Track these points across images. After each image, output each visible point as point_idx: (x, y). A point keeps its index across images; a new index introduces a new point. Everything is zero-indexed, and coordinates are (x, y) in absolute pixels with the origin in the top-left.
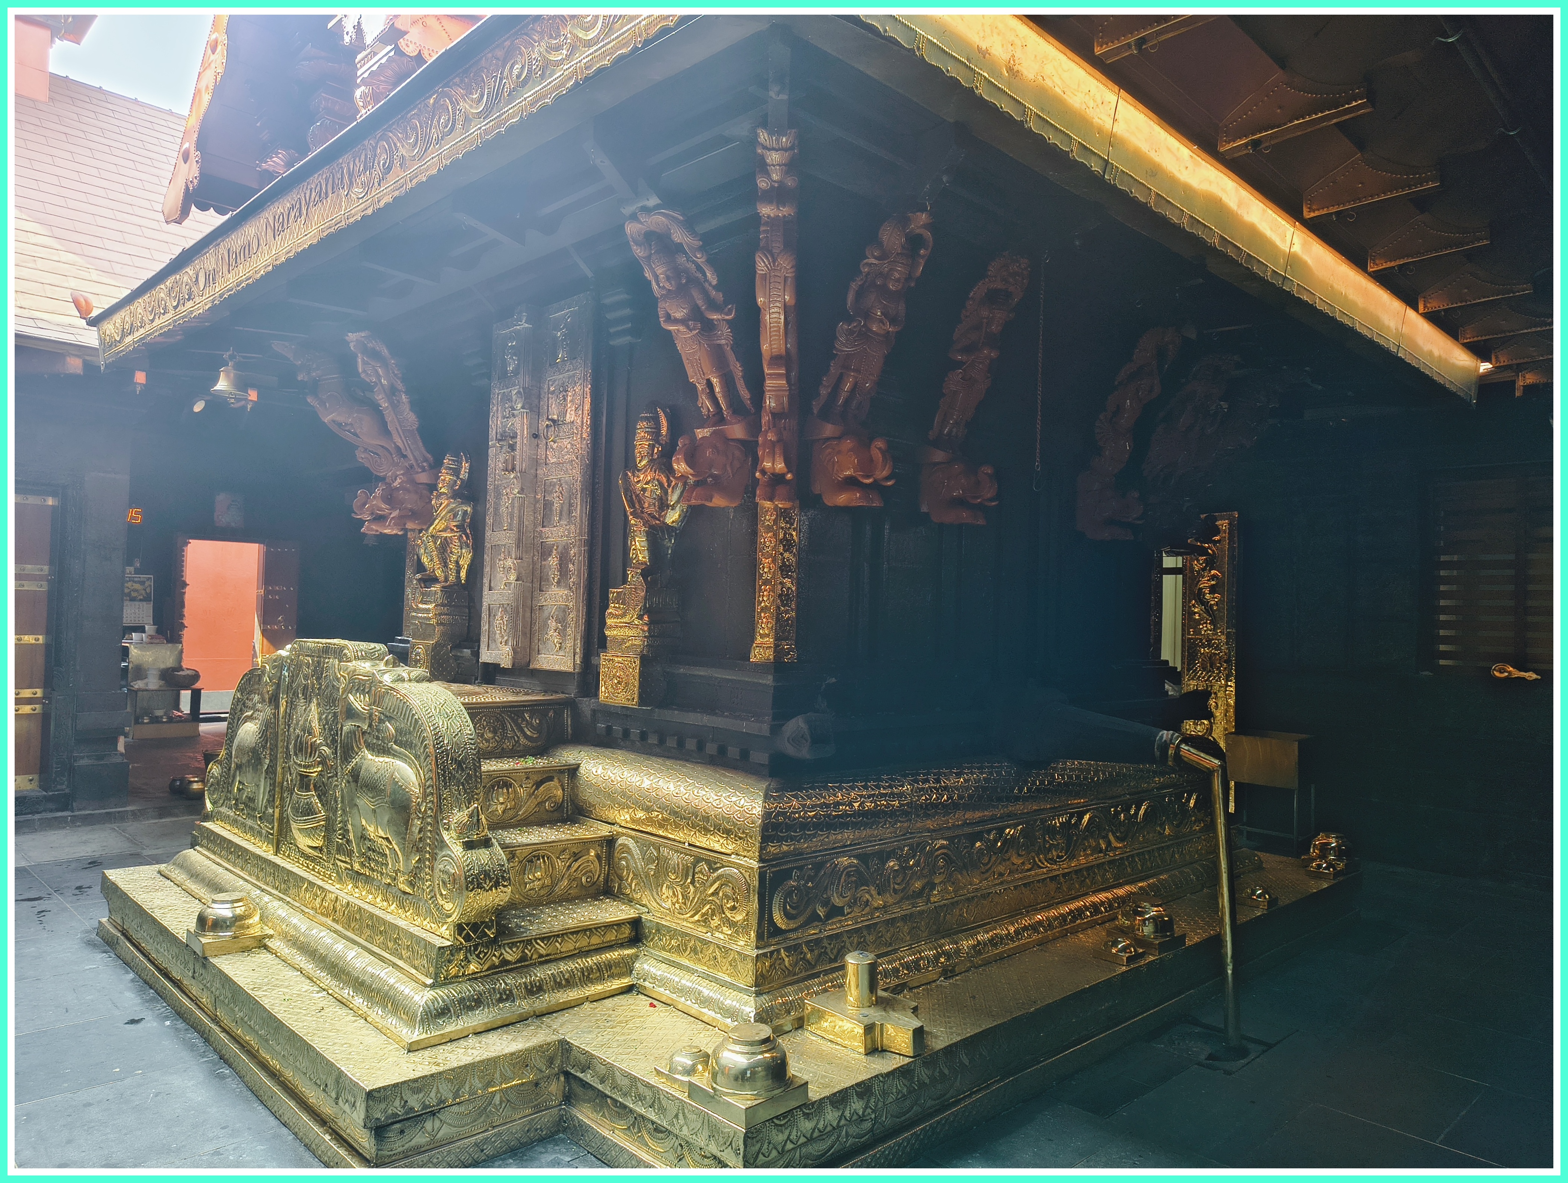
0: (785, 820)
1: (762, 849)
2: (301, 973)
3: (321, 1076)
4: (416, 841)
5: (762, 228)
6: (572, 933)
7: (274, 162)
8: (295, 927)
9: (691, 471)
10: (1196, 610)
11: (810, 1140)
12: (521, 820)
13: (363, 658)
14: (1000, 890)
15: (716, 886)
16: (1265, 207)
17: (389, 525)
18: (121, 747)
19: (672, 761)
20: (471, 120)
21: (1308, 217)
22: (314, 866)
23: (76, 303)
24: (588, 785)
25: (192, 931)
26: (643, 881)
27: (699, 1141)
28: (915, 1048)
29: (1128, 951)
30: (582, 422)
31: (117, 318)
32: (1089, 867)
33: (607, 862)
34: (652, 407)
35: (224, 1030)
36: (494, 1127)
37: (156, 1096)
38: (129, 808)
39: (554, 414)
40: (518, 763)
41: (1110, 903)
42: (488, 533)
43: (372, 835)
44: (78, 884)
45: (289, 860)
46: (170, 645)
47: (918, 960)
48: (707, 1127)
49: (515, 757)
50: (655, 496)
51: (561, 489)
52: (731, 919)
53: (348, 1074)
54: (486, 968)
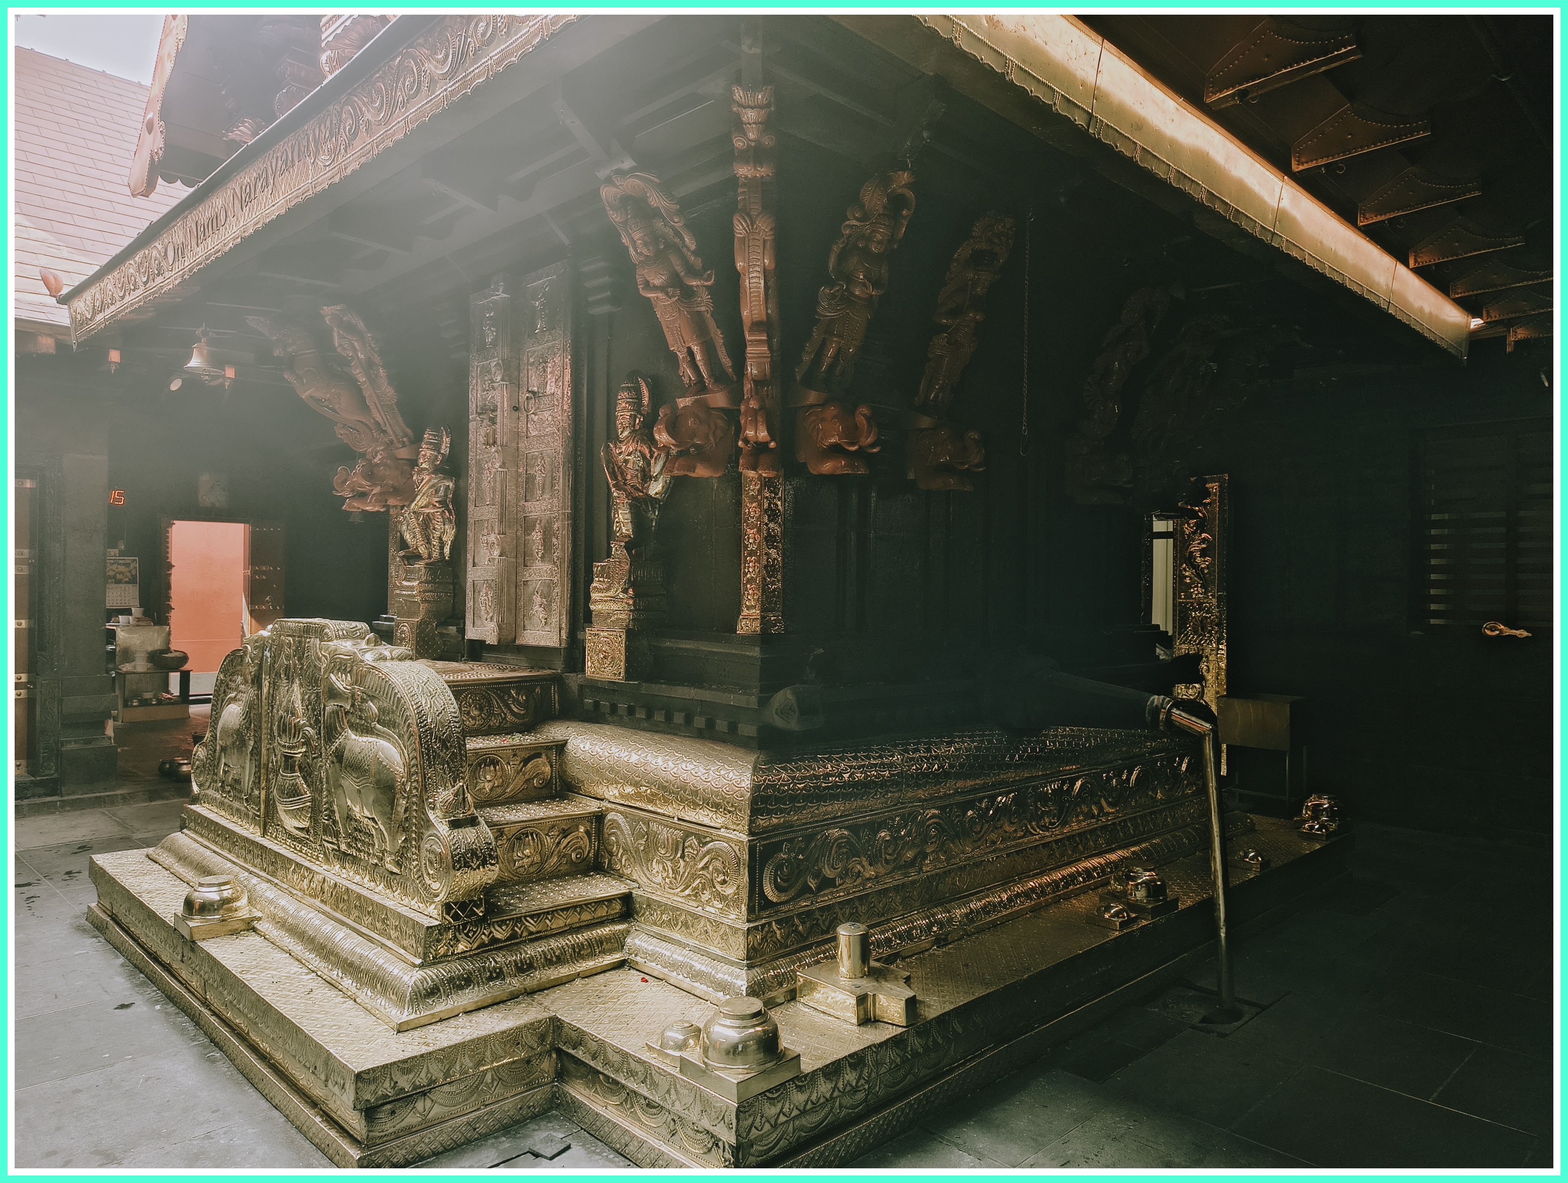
0: (774, 792)
1: (751, 822)
2: (290, 954)
3: (310, 1058)
4: (402, 821)
5: (740, 190)
6: (562, 910)
7: (240, 131)
8: (284, 909)
9: (673, 442)
10: (1187, 574)
11: (803, 1113)
12: (509, 797)
13: (344, 637)
14: (993, 858)
15: (706, 860)
16: (1253, 161)
17: (370, 502)
18: (110, 731)
19: (661, 735)
20: (436, 82)
21: (1297, 170)
22: (301, 848)
23: (45, 280)
24: (576, 761)
25: (180, 915)
26: (633, 857)
27: (692, 1116)
28: (907, 1017)
29: (1121, 916)
30: (563, 393)
31: (88, 295)
32: (1081, 833)
33: (597, 838)
34: (633, 376)
35: (214, 1014)
36: (486, 1105)
37: (146, 1081)
38: (118, 792)
39: (534, 386)
40: (504, 741)
41: (1102, 868)
42: (471, 508)
43: (358, 815)
44: (68, 870)
45: (276, 842)
46: (157, 627)
47: (911, 929)
48: (699, 1102)
49: (502, 734)
50: (637, 468)
51: (543, 462)
52: (722, 892)
53: (337, 1056)
54: (475, 946)
